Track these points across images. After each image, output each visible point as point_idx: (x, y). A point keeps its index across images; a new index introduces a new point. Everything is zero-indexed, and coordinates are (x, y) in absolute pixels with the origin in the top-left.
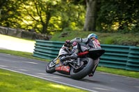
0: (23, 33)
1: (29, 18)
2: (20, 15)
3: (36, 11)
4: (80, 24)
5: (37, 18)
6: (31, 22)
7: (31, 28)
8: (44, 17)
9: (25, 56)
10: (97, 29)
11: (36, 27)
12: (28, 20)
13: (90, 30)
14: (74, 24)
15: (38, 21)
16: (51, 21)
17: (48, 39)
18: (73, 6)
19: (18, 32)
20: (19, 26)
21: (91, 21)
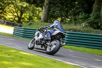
0: (7, 22)
1: (11, 14)
2: (6, 12)
3: (15, 10)
4: (39, 18)
5: (16, 14)
6: (12, 17)
7: (12, 20)
8: (19, 14)
9: (8, 35)
10: (48, 21)
11: (14, 19)
12: (10, 15)
13: (45, 22)
14: (36, 18)
15: (15, 16)
16: (23, 16)
17: (21, 26)
18: (35, 8)
19: (4, 22)
20: (5, 19)
21: (45, 17)
